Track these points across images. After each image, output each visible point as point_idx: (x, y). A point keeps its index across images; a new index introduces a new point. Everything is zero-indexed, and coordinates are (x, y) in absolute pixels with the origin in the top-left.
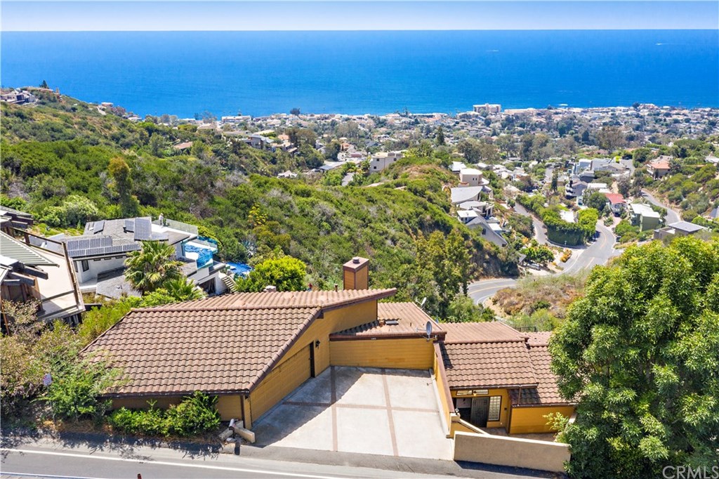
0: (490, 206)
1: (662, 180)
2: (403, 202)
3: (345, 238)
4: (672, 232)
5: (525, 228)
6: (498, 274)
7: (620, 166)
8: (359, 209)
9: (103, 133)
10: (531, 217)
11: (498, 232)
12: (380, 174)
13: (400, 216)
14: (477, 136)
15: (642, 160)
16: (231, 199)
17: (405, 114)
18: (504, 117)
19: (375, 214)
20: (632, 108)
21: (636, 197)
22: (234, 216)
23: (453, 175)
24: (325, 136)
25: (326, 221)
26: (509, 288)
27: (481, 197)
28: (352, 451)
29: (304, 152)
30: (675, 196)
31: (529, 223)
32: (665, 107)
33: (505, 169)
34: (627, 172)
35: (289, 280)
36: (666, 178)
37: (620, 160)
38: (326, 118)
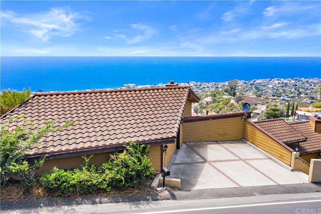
1: (210, 106)
20: (187, 83)
21: (201, 113)
30: (217, 111)
32: (199, 83)
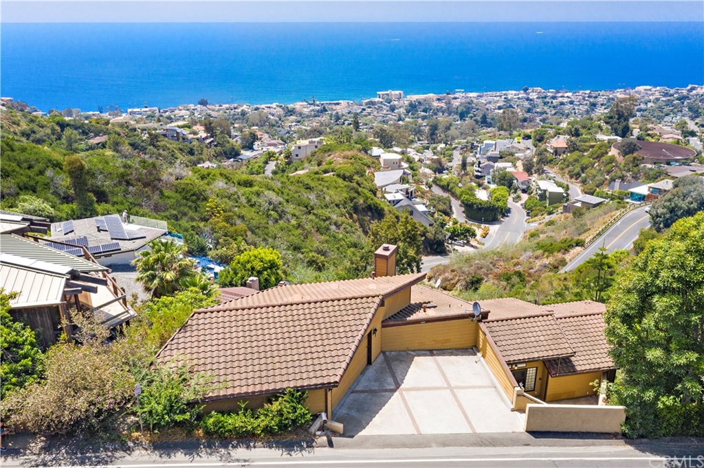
0: (412, 188)
1: (561, 157)
2: (336, 188)
3: (293, 226)
4: (579, 205)
5: (445, 207)
6: (428, 252)
7: (521, 146)
8: (299, 197)
9: (12, 130)
10: (449, 197)
11: (424, 212)
12: (302, 162)
13: (338, 202)
14: (384, 121)
15: (541, 139)
16: (180, 192)
17: (312, 102)
18: (407, 103)
19: (316, 201)
20: (522, 92)
21: (539, 174)
22: (186, 209)
23: (374, 160)
24: (236, 125)
25: (273, 210)
26: (441, 265)
27: (403, 180)
28: (435, 432)
29: (221, 142)
30: (575, 172)
31: (447, 202)
32: (550, 90)
33: (415, 152)
34: (528, 151)
35: (269, 270)
36: (565, 156)
37: (521, 140)
38: (235, 108)
